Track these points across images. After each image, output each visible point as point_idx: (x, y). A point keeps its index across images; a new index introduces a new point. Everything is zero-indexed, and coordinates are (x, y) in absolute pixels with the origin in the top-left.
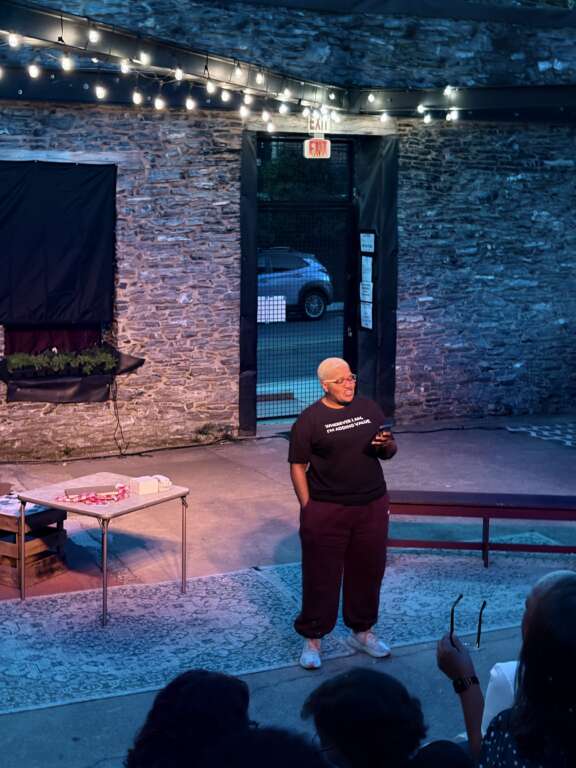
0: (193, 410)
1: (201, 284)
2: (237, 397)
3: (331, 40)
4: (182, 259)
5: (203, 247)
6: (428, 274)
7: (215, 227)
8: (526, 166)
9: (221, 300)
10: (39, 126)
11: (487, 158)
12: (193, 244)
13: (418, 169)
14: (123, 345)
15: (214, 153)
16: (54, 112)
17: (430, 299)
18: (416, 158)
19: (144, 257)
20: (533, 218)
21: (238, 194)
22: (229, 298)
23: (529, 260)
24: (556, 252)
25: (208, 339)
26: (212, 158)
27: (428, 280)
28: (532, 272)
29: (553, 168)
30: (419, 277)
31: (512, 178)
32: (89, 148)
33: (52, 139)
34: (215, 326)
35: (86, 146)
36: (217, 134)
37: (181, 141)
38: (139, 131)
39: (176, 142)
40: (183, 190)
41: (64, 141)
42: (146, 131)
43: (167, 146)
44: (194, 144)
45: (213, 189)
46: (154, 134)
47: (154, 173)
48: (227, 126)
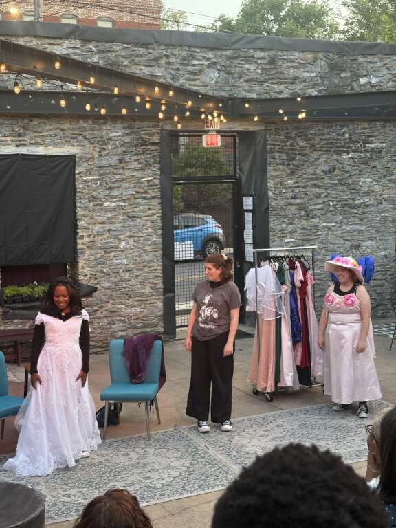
0: (132, 321)
1: (135, 235)
2: (162, 312)
3: (219, 67)
4: (121, 217)
5: (136, 210)
6: (291, 223)
7: (144, 195)
8: (354, 148)
9: (150, 245)
10: (22, 131)
11: (327, 144)
12: (129, 207)
13: (280, 152)
14: (83, 278)
15: (141, 146)
16: (31, 121)
17: (293, 240)
18: (279, 145)
19: (95, 217)
20: (360, 184)
21: (159, 172)
22: (155, 243)
23: (359, 212)
24: (377, 206)
25: (141, 272)
26: (140, 149)
27: (291, 227)
28: (361, 220)
29: (372, 149)
30: (284, 226)
31: (344, 157)
32: (55, 145)
33: (31, 139)
34: (146, 263)
35: (54, 143)
36: (144, 132)
37: (119, 138)
38: (90, 132)
39: (116, 139)
40: (121, 171)
41: (39, 140)
42: (95, 132)
43: (109, 141)
44: (127, 139)
45: (142, 169)
46: (100, 134)
47: (101, 160)
48: (149, 127)
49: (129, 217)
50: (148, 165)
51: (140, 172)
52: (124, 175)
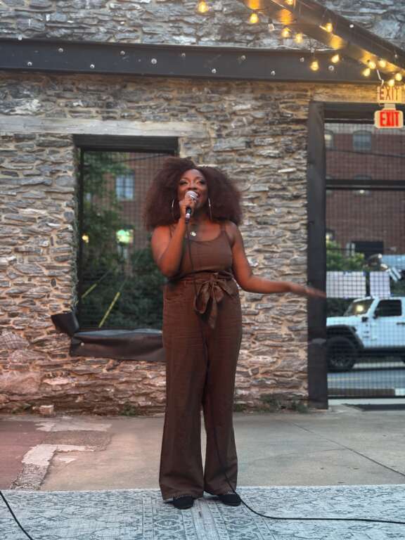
0: (260, 376)
2: (306, 366)
3: (400, 17)
5: (269, 213)
9: (288, 265)
10: (111, 100)
12: (258, 209)
15: (279, 123)
16: (125, 87)
21: (304, 161)
22: (296, 263)
36: (283, 105)
37: (247, 112)
38: (206, 104)
39: (242, 113)
40: (248, 158)
41: (133, 112)
42: (213, 104)
43: (233, 117)
44: (259, 114)
45: (279, 157)
46: (220, 106)
47: (220, 142)
48: (292, 98)
49: (259, 223)
50: (289, 151)
51: (276, 160)
52: (253, 163)
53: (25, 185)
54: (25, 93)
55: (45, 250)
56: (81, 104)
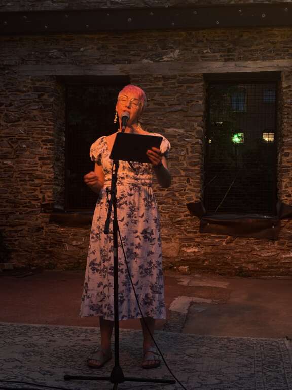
33: (240, 54)
41: (247, 54)
53: (169, 112)
54: (170, 45)
55: (183, 158)
56: (209, 51)
